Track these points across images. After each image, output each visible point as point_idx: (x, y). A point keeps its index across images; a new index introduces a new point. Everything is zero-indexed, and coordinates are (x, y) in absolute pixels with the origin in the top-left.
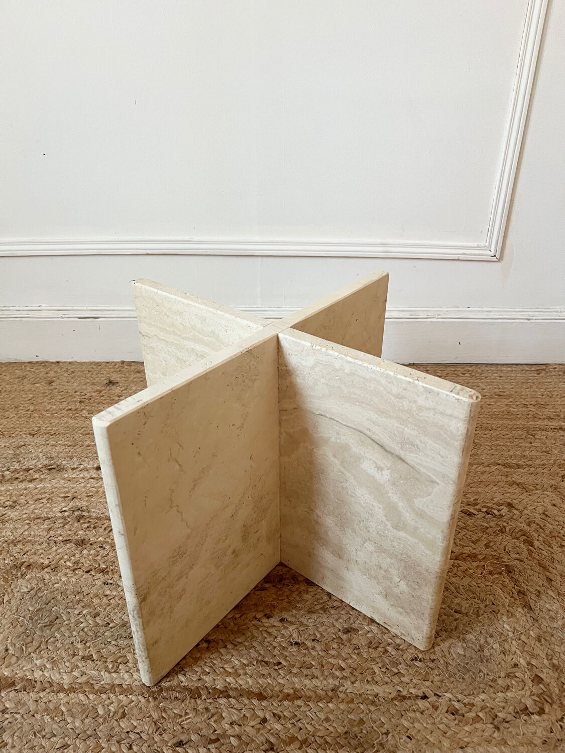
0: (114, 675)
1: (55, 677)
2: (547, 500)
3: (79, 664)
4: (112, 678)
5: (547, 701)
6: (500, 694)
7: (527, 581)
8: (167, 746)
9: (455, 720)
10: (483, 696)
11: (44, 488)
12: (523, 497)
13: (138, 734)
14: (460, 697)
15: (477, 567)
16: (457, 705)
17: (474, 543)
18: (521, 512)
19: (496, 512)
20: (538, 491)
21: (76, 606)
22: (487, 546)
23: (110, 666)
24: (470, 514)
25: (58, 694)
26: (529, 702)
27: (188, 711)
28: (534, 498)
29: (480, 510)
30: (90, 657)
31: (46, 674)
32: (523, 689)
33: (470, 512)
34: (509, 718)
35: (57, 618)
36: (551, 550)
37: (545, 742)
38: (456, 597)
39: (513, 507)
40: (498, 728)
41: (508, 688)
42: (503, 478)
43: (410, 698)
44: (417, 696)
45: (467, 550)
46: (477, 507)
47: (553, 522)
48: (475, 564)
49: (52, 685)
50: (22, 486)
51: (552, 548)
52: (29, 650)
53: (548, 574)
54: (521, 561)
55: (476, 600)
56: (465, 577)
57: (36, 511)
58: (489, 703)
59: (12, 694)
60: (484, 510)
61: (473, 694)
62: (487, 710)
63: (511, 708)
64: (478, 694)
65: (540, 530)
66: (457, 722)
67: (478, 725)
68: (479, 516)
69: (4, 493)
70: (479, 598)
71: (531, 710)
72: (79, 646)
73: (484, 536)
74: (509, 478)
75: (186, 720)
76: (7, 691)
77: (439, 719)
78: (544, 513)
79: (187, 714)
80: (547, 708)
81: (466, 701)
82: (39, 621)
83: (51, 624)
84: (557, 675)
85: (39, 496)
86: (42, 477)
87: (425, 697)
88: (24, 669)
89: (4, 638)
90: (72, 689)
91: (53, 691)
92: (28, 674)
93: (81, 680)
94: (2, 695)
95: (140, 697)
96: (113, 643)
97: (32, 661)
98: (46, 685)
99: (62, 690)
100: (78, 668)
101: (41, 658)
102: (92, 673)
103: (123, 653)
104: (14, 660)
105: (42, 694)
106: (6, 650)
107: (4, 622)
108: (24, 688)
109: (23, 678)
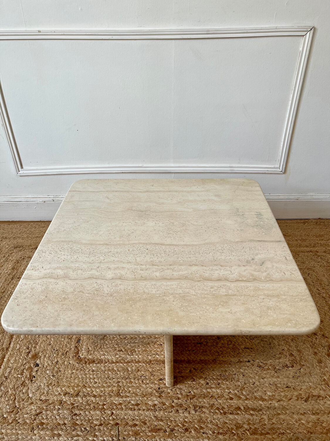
0: (132, 356)
1: (110, 358)
4: (131, 358)
5: (295, 363)
6: (277, 360)
8: (156, 380)
9: (260, 369)
10: (271, 361)
13: (145, 377)
14: (262, 361)
16: (261, 364)
23: (130, 354)
26: (288, 363)
27: (162, 368)
30: (121, 350)
31: (106, 357)
32: (286, 358)
34: (281, 368)
37: (294, 377)
40: (276, 372)
41: (280, 358)
43: (243, 362)
44: (246, 361)
49: (109, 361)
52: (97, 348)
58: (273, 363)
59: (95, 365)
61: (267, 360)
62: (272, 366)
63: (281, 365)
64: (269, 360)
66: (261, 370)
67: (269, 371)
71: (289, 366)
72: (116, 346)
75: (162, 371)
76: (93, 364)
77: (254, 369)
79: (162, 369)
80: (295, 365)
81: (264, 362)
84: (299, 353)
87: (249, 361)
88: (97, 355)
89: (86, 344)
90: (117, 362)
91: (110, 363)
92: (99, 357)
93: (119, 359)
94: (91, 365)
95: (143, 364)
96: (129, 345)
97: (99, 353)
98: (107, 361)
99: (113, 363)
100: (118, 354)
101: (103, 351)
102: (123, 356)
103: (133, 348)
104: (92, 352)
105: (106, 364)
106: (89, 349)
107: (85, 338)
108: (99, 363)
109: (97, 359)
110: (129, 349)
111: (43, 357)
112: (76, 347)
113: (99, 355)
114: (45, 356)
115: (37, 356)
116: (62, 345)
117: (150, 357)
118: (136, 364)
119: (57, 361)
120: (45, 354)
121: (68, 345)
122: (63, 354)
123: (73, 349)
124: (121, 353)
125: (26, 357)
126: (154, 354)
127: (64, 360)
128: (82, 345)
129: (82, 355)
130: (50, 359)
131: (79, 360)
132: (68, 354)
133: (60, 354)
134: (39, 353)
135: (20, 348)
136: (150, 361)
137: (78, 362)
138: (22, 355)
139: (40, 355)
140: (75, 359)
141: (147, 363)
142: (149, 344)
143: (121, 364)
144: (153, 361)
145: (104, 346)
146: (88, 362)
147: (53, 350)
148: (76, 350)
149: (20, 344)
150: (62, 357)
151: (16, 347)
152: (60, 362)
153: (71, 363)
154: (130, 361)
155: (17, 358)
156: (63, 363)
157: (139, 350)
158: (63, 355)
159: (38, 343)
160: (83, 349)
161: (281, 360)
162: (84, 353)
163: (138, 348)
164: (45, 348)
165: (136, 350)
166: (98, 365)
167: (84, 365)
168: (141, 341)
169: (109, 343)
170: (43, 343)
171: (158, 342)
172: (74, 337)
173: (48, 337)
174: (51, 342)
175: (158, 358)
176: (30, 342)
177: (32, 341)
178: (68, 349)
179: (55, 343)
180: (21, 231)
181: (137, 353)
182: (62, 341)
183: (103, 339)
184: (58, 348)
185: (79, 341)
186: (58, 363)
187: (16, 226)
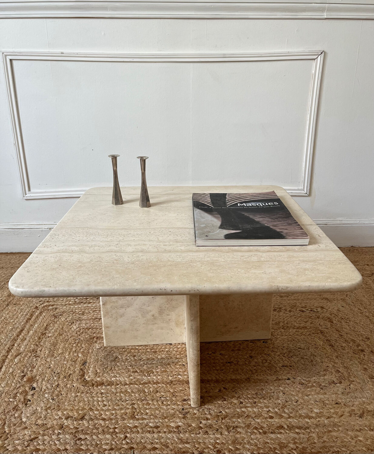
0: (149, 377)
1: (122, 379)
2: (339, 305)
3: (132, 374)
4: (148, 379)
5: (343, 379)
6: (322, 377)
7: (330, 336)
8: (179, 401)
9: (303, 386)
10: (314, 378)
11: (96, 306)
12: (328, 304)
13: (165, 398)
14: (304, 378)
15: (307, 332)
16: (303, 381)
17: (306, 322)
18: (327, 310)
19: (315, 310)
20: (335, 301)
21: (124, 353)
22: (311, 323)
23: (146, 375)
24: (303, 311)
25: (125, 386)
26: (335, 380)
27: (186, 389)
28: (333, 304)
29: (308, 310)
30: (136, 372)
31: (117, 379)
32: (332, 375)
33: (303, 310)
34: (327, 385)
35: (117, 358)
36: (341, 324)
37: (343, 393)
38: (298, 343)
39: (323, 308)
40: (322, 389)
41: (325, 375)
42: (319, 296)
43: (282, 380)
44: (285, 379)
45: (302, 325)
46: (307, 308)
47: (342, 313)
48: (306, 330)
49: (121, 383)
50: (86, 305)
51: (342, 323)
52: (107, 370)
53: (340, 333)
54: (327, 329)
55: (308, 344)
56: (301, 335)
57: (95, 316)
58: (317, 380)
59: (104, 387)
60: (310, 309)
61: (310, 377)
62: (317, 383)
63: (327, 381)
64: (312, 377)
65: (336, 316)
66: (304, 387)
67: (313, 388)
68: (307, 312)
69: (77, 308)
70: (309, 343)
71: (336, 382)
72: (130, 368)
73: (310, 320)
74: (321, 297)
75: (186, 391)
76: (101, 386)
77: (296, 386)
78: (338, 310)
79: (186, 390)
80: (343, 381)
81: (307, 380)
82: (108, 359)
83: (114, 360)
84: (346, 370)
85: (95, 310)
86: (94, 301)
87: (289, 379)
88: (107, 377)
89: (94, 366)
90: (131, 384)
91: (122, 385)
92: (109, 379)
93: (134, 380)
94: (99, 388)
95: (163, 385)
96: (145, 366)
97: (110, 375)
98: (118, 383)
99: (126, 384)
100: (132, 376)
101: (114, 373)
102: (139, 377)
103: (151, 369)
104: (101, 374)
105: (118, 386)
106: (96, 371)
107: (92, 360)
108: (109, 385)
109: (107, 381)
110: (145, 370)
111: (40, 381)
112: (82, 369)
113: (109, 376)
114: (43, 379)
115: (34, 379)
116: (64, 368)
117: (170, 378)
118: (154, 385)
119: (58, 384)
120: (43, 378)
121: (72, 368)
122: (65, 377)
123: (77, 372)
124: (136, 374)
125: (20, 381)
126: (176, 375)
127: (66, 383)
128: (88, 367)
129: (89, 377)
130: (50, 382)
131: (85, 383)
132: (71, 377)
133: (62, 377)
134: (36, 377)
135: (13, 372)
136: (172, 382)
137: (84, 385)
138: (16, 379)
139: (37, 378)
140: (80, 381)
141: (168, 383)
142: (169, 364)
143: (136, 386)
144: (175, 381)
145: (115, 368)
146: (96, 384)
147: (53, 373)
148: (81, 372)
149: (14, 368)
150: (64, 380)
151: (9, 371)
152: (62, 385)
153: (74, 386)
154: (147, 382)
155: (9, 382)
156: (66, 386)
157: (157, 370)
158: (66, 378)
159: (35, 366)
160: (90, 372)
161: (326, 377)
162: (91, 375)
163: (156, 369)
164: (43, 371)
165: (154, 371)
166: (108, 387)
167: (90, 387)
168: (160, 362)
169: (121, 364)
170: (42, 367)
171: (179, 362)
172: (79, 359)
173: (48, 361)
174: (51, 366)
175: (180, 379)
176: (26, 366)
177: (28, 365)
178: (71, 372)
179: (56, 366)
180: (20, 261)
181: (155, 374)
182: (64, 364)
183: (114, 361)
184: (59, 371)
185: (84, 363)
186: (59, 386)
187: (14, 256)
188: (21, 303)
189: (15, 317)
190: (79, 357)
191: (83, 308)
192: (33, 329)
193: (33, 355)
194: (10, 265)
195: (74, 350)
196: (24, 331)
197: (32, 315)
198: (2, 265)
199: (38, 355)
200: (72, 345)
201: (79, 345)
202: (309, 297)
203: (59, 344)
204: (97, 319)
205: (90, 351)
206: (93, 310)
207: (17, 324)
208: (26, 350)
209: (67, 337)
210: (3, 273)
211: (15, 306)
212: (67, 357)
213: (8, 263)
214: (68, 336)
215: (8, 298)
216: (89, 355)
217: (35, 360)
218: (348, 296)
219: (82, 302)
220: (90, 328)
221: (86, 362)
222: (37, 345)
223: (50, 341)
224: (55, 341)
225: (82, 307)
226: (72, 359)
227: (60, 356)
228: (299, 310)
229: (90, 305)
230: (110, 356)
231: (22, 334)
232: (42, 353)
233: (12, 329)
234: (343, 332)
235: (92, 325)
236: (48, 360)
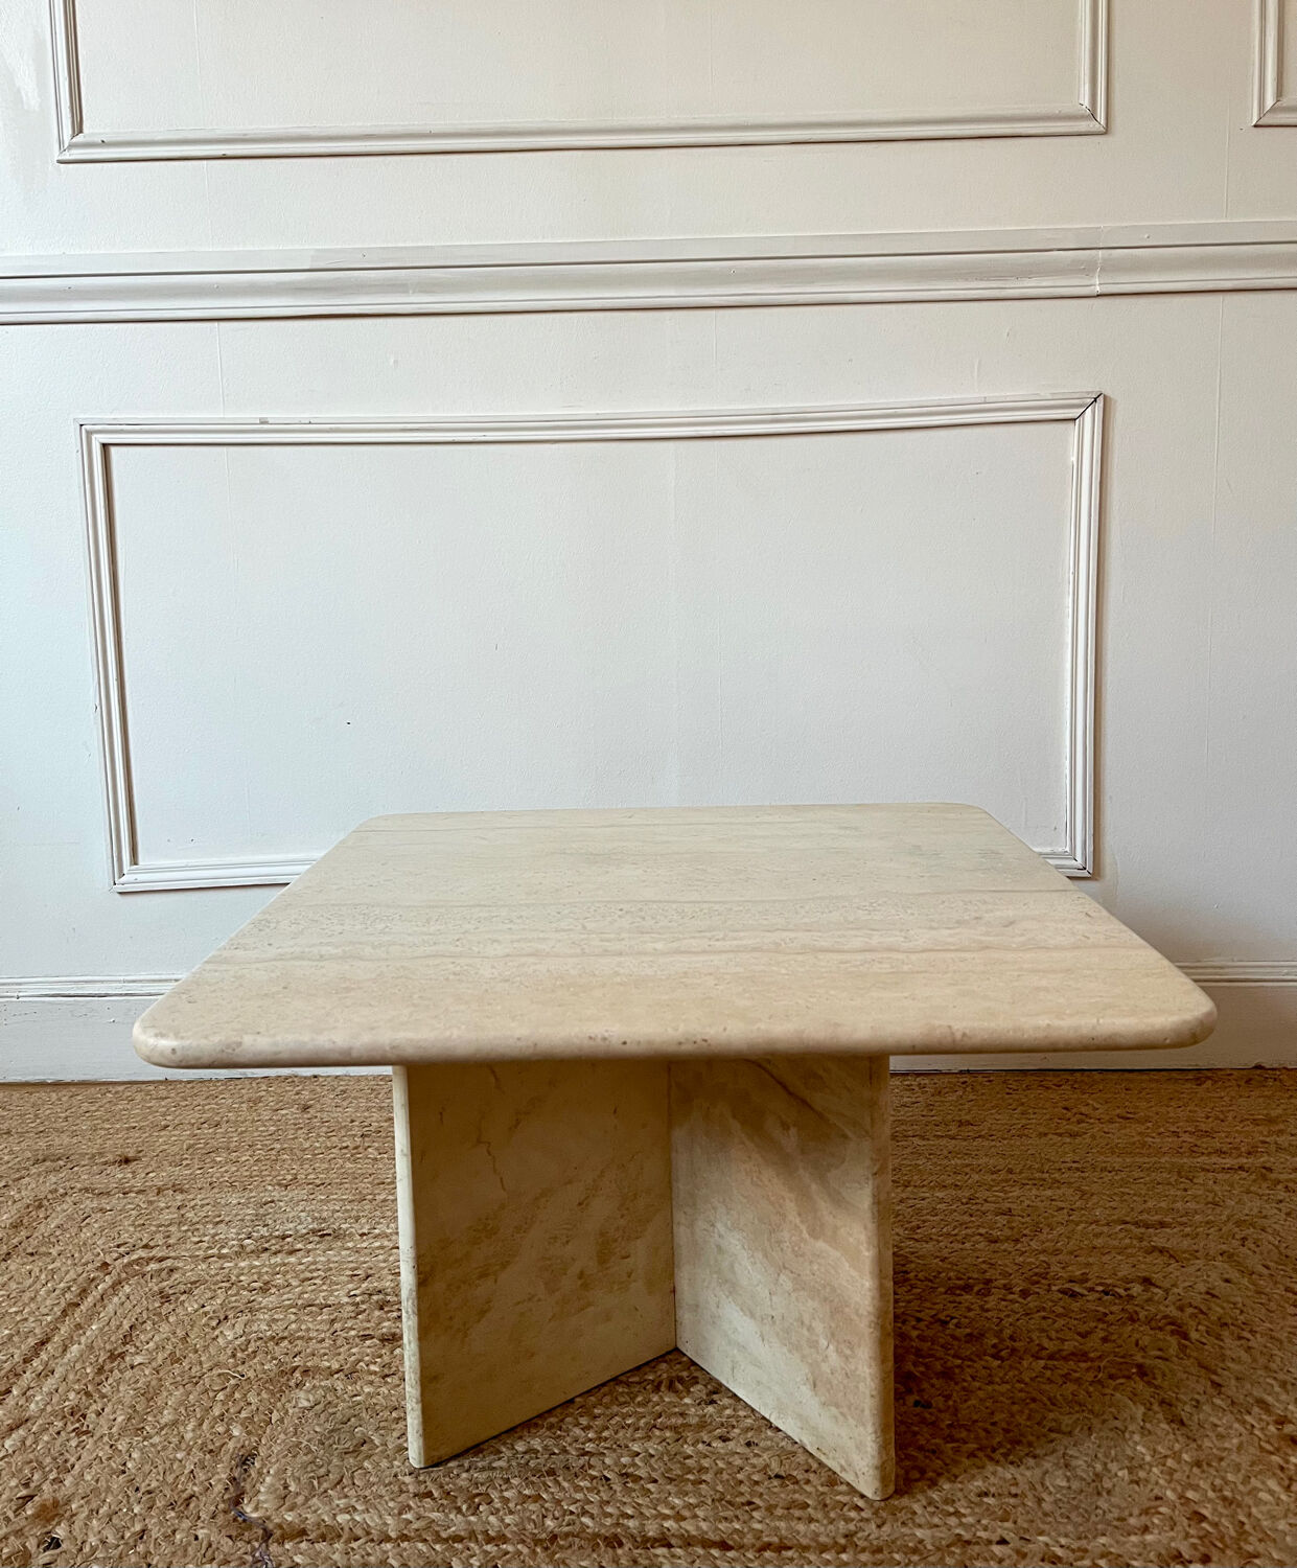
0: (472, 1518)
1: (373, 1521)
2: (1213, 1273)
3: (411, 1504)
4: (469, 1523)
5: (1215, 1545)
6: (1133, 1538)
7: (1177, 1387)
10: (1103, 1540)
11: (315, 1263)
12: (1169, 1269)
14: (1064, 1541)
15: (1087, 1369)
16: (1059, 1552)
17: (1083, 1335)
18: (1167, 1291)
19: (1121, 1291)
20: (1197, 1261)
21: (394, 1426)
22: (1105, 1340)
23: (464, 1508)
24: (1074, 1295)
25: (383, 1545)
26: (1183, 1548)
28: (1191, 1270)
29: (1091, 1290)
30: (429, 1495)
31: (358, 1518)
32: (1171, 1530)
33: (1074, 1291)
35: (365, 1443)
36: (1220, 1343)
38: (1050, 1411)
39: (1152, 1284)
41: (1145, 1528)
42: (1135, 1242)
43: (977, 1543)
44: (990, 1542)
46: (1088, 1285)
47: (1223, 1304)
48: (1084, 1365)
49: (368, 1533)
50: (278, 1259)
51: (1222, 1340)
52: (325, 1485)
53: (1214, 1377)
54: (1167, 1360)
56: (1065, 1383)
57: (305, 1296)
58: (1113, 1548)
59: (304, 1545)
60: (1100, 1288)
61: (1086, 1537)
62: (1110, 1557)
63: (1152, 1553)
64: (1094, 1537)
68: (1089, 1298)
69: (246, 1270)
70: (1090, 1412)
71: (1186, 1557)
72: (407, 1479)
73: (1101, 1326)
74: (1145, 1243)
76: (296, 1541)
78: (1208, 1293)
80: (1213, 1553)
81: (1075, 1546)
82: (335, 1446)
83: (356, 1451)
85: (308, 1275)
86: (309, 1247)
88: (318, 1512)
89: (279, 1470)
90: (404, 1537)
91: (372, 1540)
92: (326, 1519)
93: (415, 1526)
94: (287, 1546)
95: (520, 1546)
96: (464, 1475)
97: (331, 1501)
98: (359, 1532)
99: (388, 1539)
100: (410, 1508)
101: (346, 1497)
102: (435, 1515)
103: (482, 1489)
104: (300, 1500)
105: (354, 1545)
106: (286, 1487)
107: (276, 1448)
108: (323, 1538)
109: (319, 1524)
110: (461, 1490)
111: (83, 1516)
112: (235, 1479)
113: (328, 1509)
114: (93, 1512)
115: (60, 1512)
116: (174, 1476)
117: (551, 1524)
118: (488, 1548)
119: (144, 1531)
120: (94, 1506)
121: (201, 1476)
122: (172, 1506)
123: (219, 1488)
124: (427, 1503)
125: (12, 1515)
126: (572, 1513)
127: (173, 1525)
128: (260, 1473)
129: (256, 1509)
130: (115, 1520)
131: (240, 1526)
132: (192, 1505)
133: (161, 1504)
134: (68, 1502)
136: (554, 1538)
137: (234, 1535)
139: (73, 1506)
140: (221, 1519)
141: (537, 1542)
142: (552, 1472)
143: (420, 1545)
144: (567, 1535)
145: (353, 1477)
146: (278, 1533)
147: (130, 1491)
148: (232, 1489)
150: (168, 1517)
152: (155, 1533)
153: (200, 1537)
154: (462, 1533)
156: (169, 1537)
157: (506, 1494)
158: (173, 1509)
159: (73, 1466)
160: (262, 1489)
161: (1149, 1538)
162: (266, 1501)
163: (504, 1487)
164: (99, 1485)
165: (494, 1495)
166: (319, 1546)
167: (256, 1545)
168: (519, 1464)
170: (96, 1468)
171: (591, 1467)
172: (231, 1445)
173: (120, 1447)
174: (129, 1465)
175: (588, 1527)
176: (40, 1464)
177: (48, 1460)
178: (195, 1489)
179: (147, 1468)
180: (73, 1110)
181: (498, 1505)
182: (175, 1459)
183: (352, 1452)
184: (154, 1484)
185: (245, 1460)
186: (145, 1537)
187: (54, 1095)
188: (54, 1252)
189: (26, 1297)
190: (231, 1437)
191: (265, 1269)
192: (83, 1339)
193: (70, 1428)
194: (33, 1125)
195: (217, 1412)
196: (49, 1346)
197: (84, 1293)
198: (6, 1125)
199: (88, 1426)
200: (211, 1394)
201: (237, 1395)
202: (1098, 1242)
203: (165, 1394)
204: (310, 1306)
205: (275, 1416)
206: (302, 1276)
207: (31, 1319)
208: (49, 1408)
209: (198, 1368)
210: (6, 1151)
211: (31, 1259)
212: (188, 1436)
213: (29, 1118)
214: (201, 1363)
215: (10, 1232)
216: (268, 1431)
217: (74, 1443)
218: (1249, 1243)
219: (266, 1249)
220: (284, 1338)
221: (253, 1456)
222: (88, 1395)
223: (137, 1382)
224: (154, 1383)
225: (264, 1265)
226: (204, 1444)
227: (163, 1432)
228: (1059, 1291)
229: (292, 1259)
230: (342, 1437)
231: (44, 1356)
232: (102, 1421)
233: (10, 1337)
234: (1226, 1373)
235: (293, 1326)
236: (122, 1446)
